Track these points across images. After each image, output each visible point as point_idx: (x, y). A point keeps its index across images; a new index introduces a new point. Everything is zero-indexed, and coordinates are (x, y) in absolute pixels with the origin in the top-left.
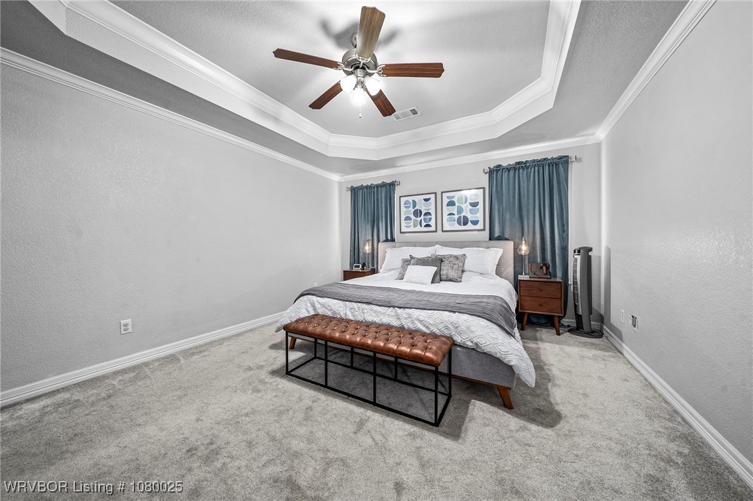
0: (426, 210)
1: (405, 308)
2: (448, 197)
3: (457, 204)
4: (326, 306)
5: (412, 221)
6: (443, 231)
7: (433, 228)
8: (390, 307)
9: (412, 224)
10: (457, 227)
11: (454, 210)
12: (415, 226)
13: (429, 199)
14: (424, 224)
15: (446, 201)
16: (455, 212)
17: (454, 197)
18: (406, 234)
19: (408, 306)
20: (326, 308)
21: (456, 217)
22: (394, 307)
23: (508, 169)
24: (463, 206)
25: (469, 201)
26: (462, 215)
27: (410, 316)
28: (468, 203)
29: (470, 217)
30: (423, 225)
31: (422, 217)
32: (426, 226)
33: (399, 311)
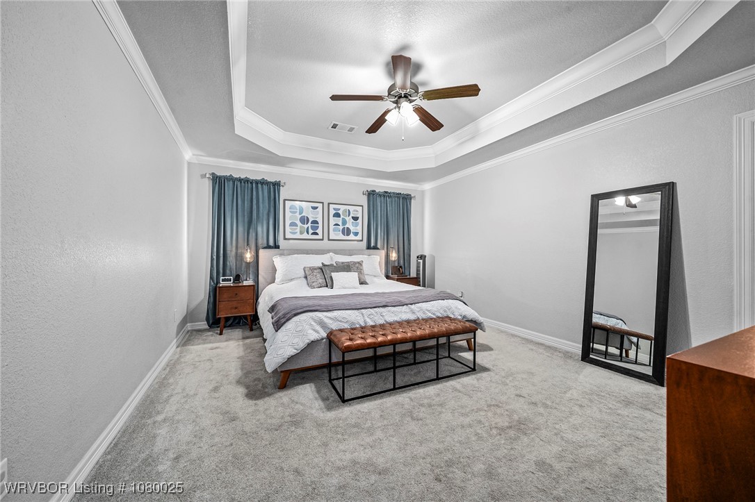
0: (313, 217)
1: (415, 303)
2: (334, 209)
3: (342, 216)
4: (341, 319)
5: (299, 228)
6: (329, 240)
7: (320, 237)
8: (403, 305)
9: (298, 230)
10: (341, 237)
11: (339, 221)
12: (301, 233)
13: (317, 208)
14: (311, 231)
15: (332, 212)
16: (340, 223)
17: (339, 209)
18: (291, 241)
19: (417, 301)
20: (341, 321)
21: (341, 227)
22: (407, 305)
23: (380, 195)
24: (347, 219)
25: (352, 215)
26: (346, 226)
27: (421, 309)
28: (350, 217)
29: (352, 228)
30: (310, 233)
31: (309, 224)
32: (312, 234)
33: (413, 306)
